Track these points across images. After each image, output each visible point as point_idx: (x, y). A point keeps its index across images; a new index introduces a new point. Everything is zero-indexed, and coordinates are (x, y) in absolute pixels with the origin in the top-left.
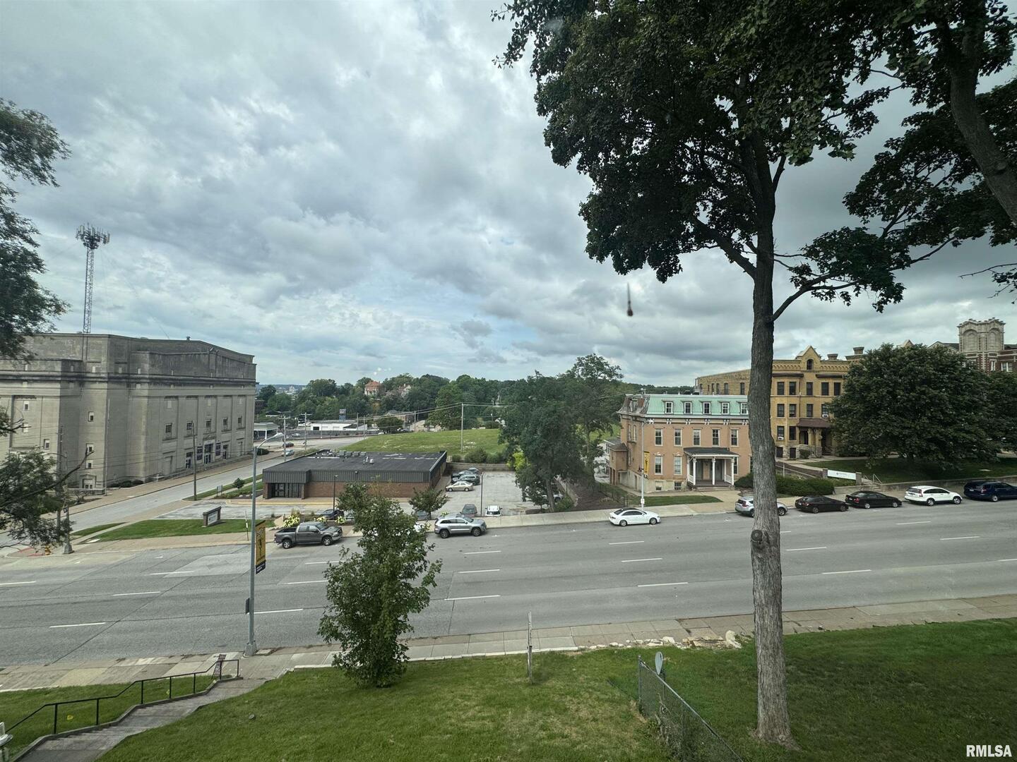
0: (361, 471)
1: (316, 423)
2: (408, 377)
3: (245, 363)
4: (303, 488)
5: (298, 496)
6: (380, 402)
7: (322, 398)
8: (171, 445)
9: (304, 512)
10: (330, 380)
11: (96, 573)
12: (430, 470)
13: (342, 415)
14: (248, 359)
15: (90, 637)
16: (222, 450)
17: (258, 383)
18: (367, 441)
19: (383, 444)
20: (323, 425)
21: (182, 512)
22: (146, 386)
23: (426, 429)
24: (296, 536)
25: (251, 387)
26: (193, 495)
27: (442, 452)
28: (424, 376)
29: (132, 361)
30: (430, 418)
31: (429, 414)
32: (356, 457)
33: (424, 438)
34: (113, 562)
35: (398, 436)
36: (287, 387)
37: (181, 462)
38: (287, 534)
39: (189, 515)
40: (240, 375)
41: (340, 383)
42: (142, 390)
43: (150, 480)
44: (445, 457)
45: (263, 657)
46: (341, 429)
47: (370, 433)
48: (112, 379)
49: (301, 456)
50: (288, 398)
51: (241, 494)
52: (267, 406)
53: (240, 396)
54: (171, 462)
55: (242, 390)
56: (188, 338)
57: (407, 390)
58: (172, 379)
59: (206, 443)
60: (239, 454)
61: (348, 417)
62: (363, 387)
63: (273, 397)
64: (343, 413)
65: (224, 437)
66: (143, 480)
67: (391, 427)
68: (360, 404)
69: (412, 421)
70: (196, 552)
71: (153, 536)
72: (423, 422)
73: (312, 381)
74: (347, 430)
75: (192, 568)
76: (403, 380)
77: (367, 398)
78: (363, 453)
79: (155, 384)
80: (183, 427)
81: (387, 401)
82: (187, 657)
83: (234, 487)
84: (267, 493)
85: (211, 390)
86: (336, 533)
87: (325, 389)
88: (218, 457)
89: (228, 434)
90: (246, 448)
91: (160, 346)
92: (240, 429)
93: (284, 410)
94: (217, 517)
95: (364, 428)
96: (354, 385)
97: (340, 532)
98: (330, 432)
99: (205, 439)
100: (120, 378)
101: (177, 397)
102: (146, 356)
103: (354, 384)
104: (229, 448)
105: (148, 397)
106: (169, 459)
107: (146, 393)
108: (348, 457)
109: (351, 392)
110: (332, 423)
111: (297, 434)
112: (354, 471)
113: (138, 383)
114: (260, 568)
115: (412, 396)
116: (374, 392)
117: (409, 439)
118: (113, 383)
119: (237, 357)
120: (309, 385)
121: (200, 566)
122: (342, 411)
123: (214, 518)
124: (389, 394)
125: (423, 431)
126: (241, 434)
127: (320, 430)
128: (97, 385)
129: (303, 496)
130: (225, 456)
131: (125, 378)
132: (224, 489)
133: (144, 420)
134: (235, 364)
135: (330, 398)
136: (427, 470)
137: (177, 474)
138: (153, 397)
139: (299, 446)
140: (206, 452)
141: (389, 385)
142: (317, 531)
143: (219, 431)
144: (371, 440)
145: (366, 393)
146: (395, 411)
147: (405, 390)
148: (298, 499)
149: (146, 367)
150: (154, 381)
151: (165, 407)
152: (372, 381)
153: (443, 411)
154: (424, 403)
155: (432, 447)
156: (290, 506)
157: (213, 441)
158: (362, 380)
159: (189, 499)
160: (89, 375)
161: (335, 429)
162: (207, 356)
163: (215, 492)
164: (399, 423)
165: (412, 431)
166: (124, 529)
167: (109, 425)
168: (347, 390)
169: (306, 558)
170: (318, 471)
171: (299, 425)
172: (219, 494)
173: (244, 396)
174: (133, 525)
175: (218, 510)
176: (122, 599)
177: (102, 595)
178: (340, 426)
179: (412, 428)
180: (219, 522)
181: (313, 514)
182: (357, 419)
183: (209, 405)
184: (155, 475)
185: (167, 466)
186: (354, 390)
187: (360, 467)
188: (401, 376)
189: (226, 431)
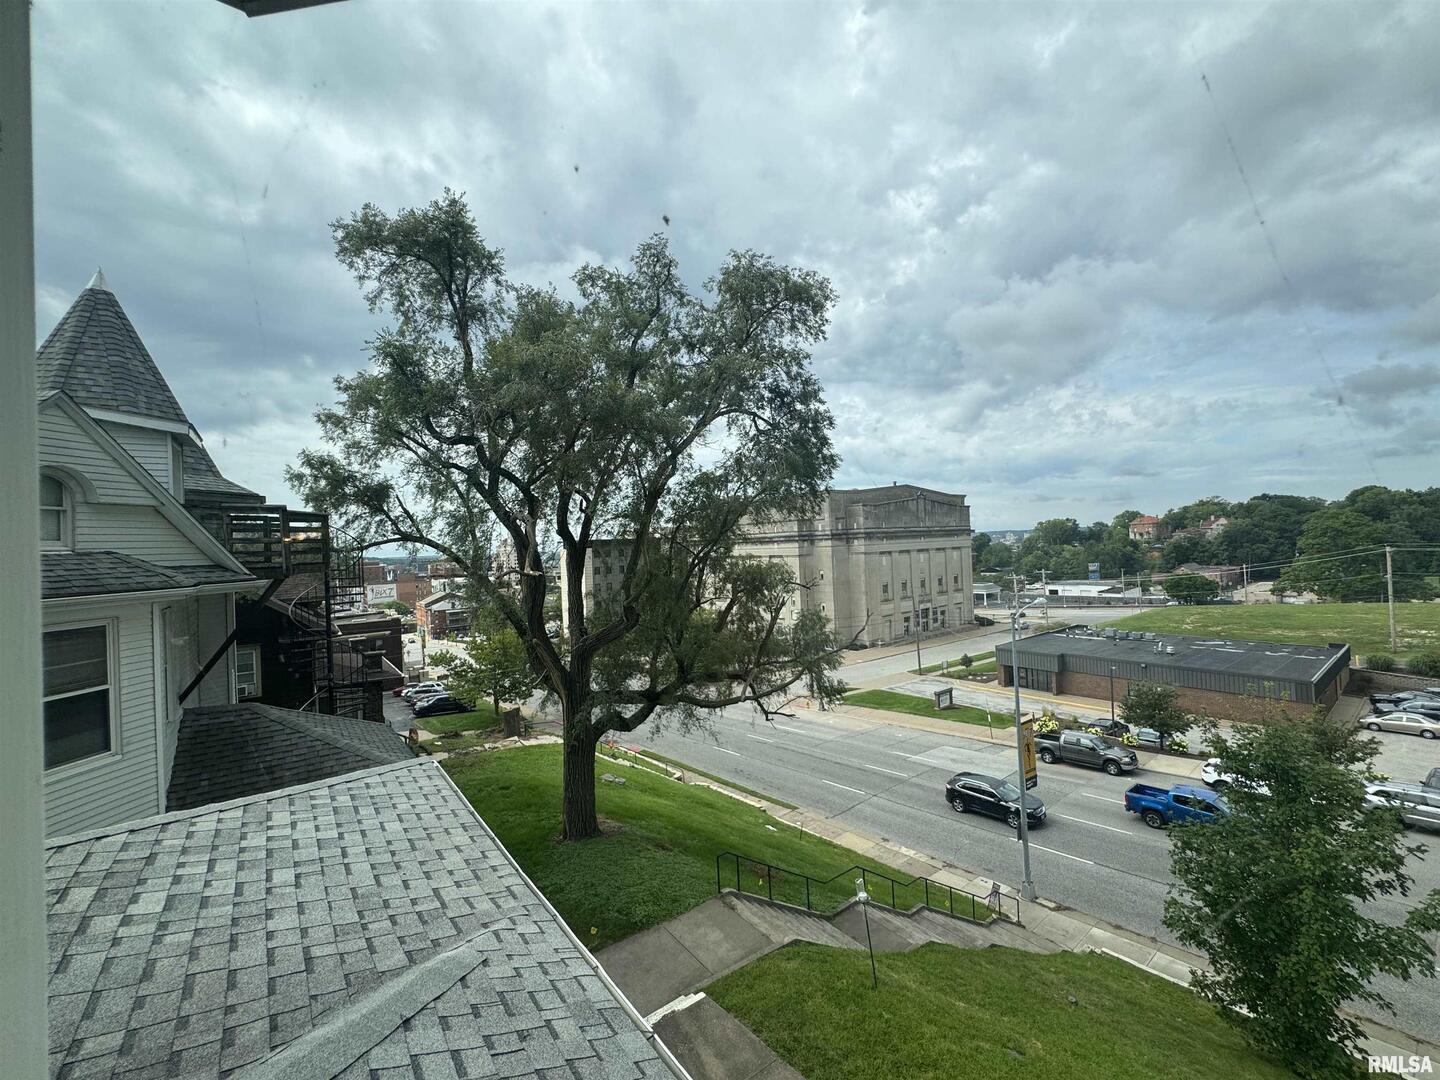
0: (1154, 665)
1: (1053, 583)
2: (1219, 504)
3: (955, 505)
4: (1054, 679)
5: (1048, 689)
6: (1161, 550)
7: (1058, 547)
8: (887, 608)
9: (1060, 714)
10: (1067, 519)
11: (848, 737)
12: (1315, 679)
13: (1093, 572)
14: (959, 501)
15: (855, 804)
16: (940, 617)
17: (973, 531)
18: (1149, 616)
19: (1184, 622)
20: (1067, 588)
21: (909, 687)
22: (862, 542)
23: (1273, 598)
24: (1060, 748)
25: (965, 537)
26: (918, 668)
27: (1336, 646)
28: (1255, 498)
29: (848, 516)
30: (1283, 577)
31: (1282, 571)
32: (1135, 639)
33: (1278, 616)
34: (858, 729)
35: (1215, 611)
36: (1003, 534)
37: (900, 628)
38: (1047, 743)
39: (919, 692)
40: (952, 522)
41: (1085, 523)
42: (859, 545)
43: (873, 645)
44: (1347, 657)
45: (1046, 909)
46: (1095, 594)
47: (1151, 602)
48: (834, 536)
49: (1044, 633)
50: (1008, 549)
51: (970, 675)
52: (981, 561)
53: (954, 548)
54: (890, 627)
55: (956, 541)
56: (895, 483)
57: (1218, 527)
58: (883, 532)
59: (922, 606)
60: (958, 623)
61: (1105, 576)
62: (1126, 527)
63: (988, 548)
64: (1094, 568)
65: (941, 600)
66: (867, 644)
67: (1192, 593)
68: (1124, 555)
69: (1238, 581)
70: (934, 739)
71: (889, 709)
72: (1269, 585)
73: (1041, 523)
74: (1104, 595)
75: (935, 757)
76: (1209, 509)
77: (1135, 544)
78: (1149, 635)
79: (870, 538)
80: (899, 587)
81: (1177, 547)
82: (951, 866)
83: (961, 664)
84: (1003, 679)
85: (922, 543)
86: (1127, 760)
87: (1062, 533)
88: (936, 625)
89: (944, 597)
90: (966, 617)
91: (870, 496)
92: (957, 590)
93: (1003, 567)
94: (948, 701)
95: (1136, 593)
96: (1110, 525)
97: (1134, 759)
98: (1079, 597)
99: (921, 602)
100: (840, 535)
101: (890, 553)
102: (859, 508)
103: (1110, 522)
104: (947, 615)
105: (865, 553)
106: (888, 624)
107: (862, 549)
108: (1121, 639)
109: (1105, 535)
110: (1078, 584)
111: (1027, 600)
112: (1139, 664)
113: (857, 538)
114: (1030, 783)
115: (1231, 539)
116: (1148, 533)
117: (1240, 616)
118: (836, 539)
119: (946, 500)
120: (1036, 529)
121: (943, 758)
122: (1093, 567)
123: (945, 702)
124: (1179, 535)
125: (1267, 602)
126: (959, 597)
127: (1060, 594)
128: (824, 543)
129: (1054, 690)
130: (943, 623)
131: (844, 534)
132: (950, 665)
133: (863, 578)
134: (946, 508)
135: (1069, 547)
136: (1305, 678)
137: (896, 642)
138: (870, 553)
139: (1033, 617)
140: (923, 618)
141: (1177, 521)
142: (1093, 749)
143: (934, 593)
144: (1157, 614)
145: (1132, 536)
146: (1195, 565)
147: (1214, 526)
148: (1046, 694)
149: (860, 522)
150: (869, 536)
151: (881, 564)
152: (1142, 516)
153: (1319, 564)
154: (1262, 549)
155: (1303, 634)
156: (1037, 701)
157: (929, 605)
158: (1123, 516)
159: (914, 672)
160: (816, 533)
161: (1084, 594)
162: (915, 502)
163: (939, 667)
164: (1210, 587)
165: (1240, 602)
166: (862, 695)
167: (836, 583)
168: (1097, 534)
169: (1083, 785)
170: (1077, 656)
171: (1028, 587)
172: (945, 671)
173: (959, 548)
174: (867, 692)
175: (950, 691)
176: (875, 773)
177: (855, 762)
178: (1092, 590)
179: (1238, 595)
180: (952, 707)
181: (1076, 721)
182: (1123, 579)
183: (922, 560)
184: (877, 640)
185: (887, 631)
186: (1110, 533)
187: (1150, 659)
188: (1202, 503)
189: (941, 593)
